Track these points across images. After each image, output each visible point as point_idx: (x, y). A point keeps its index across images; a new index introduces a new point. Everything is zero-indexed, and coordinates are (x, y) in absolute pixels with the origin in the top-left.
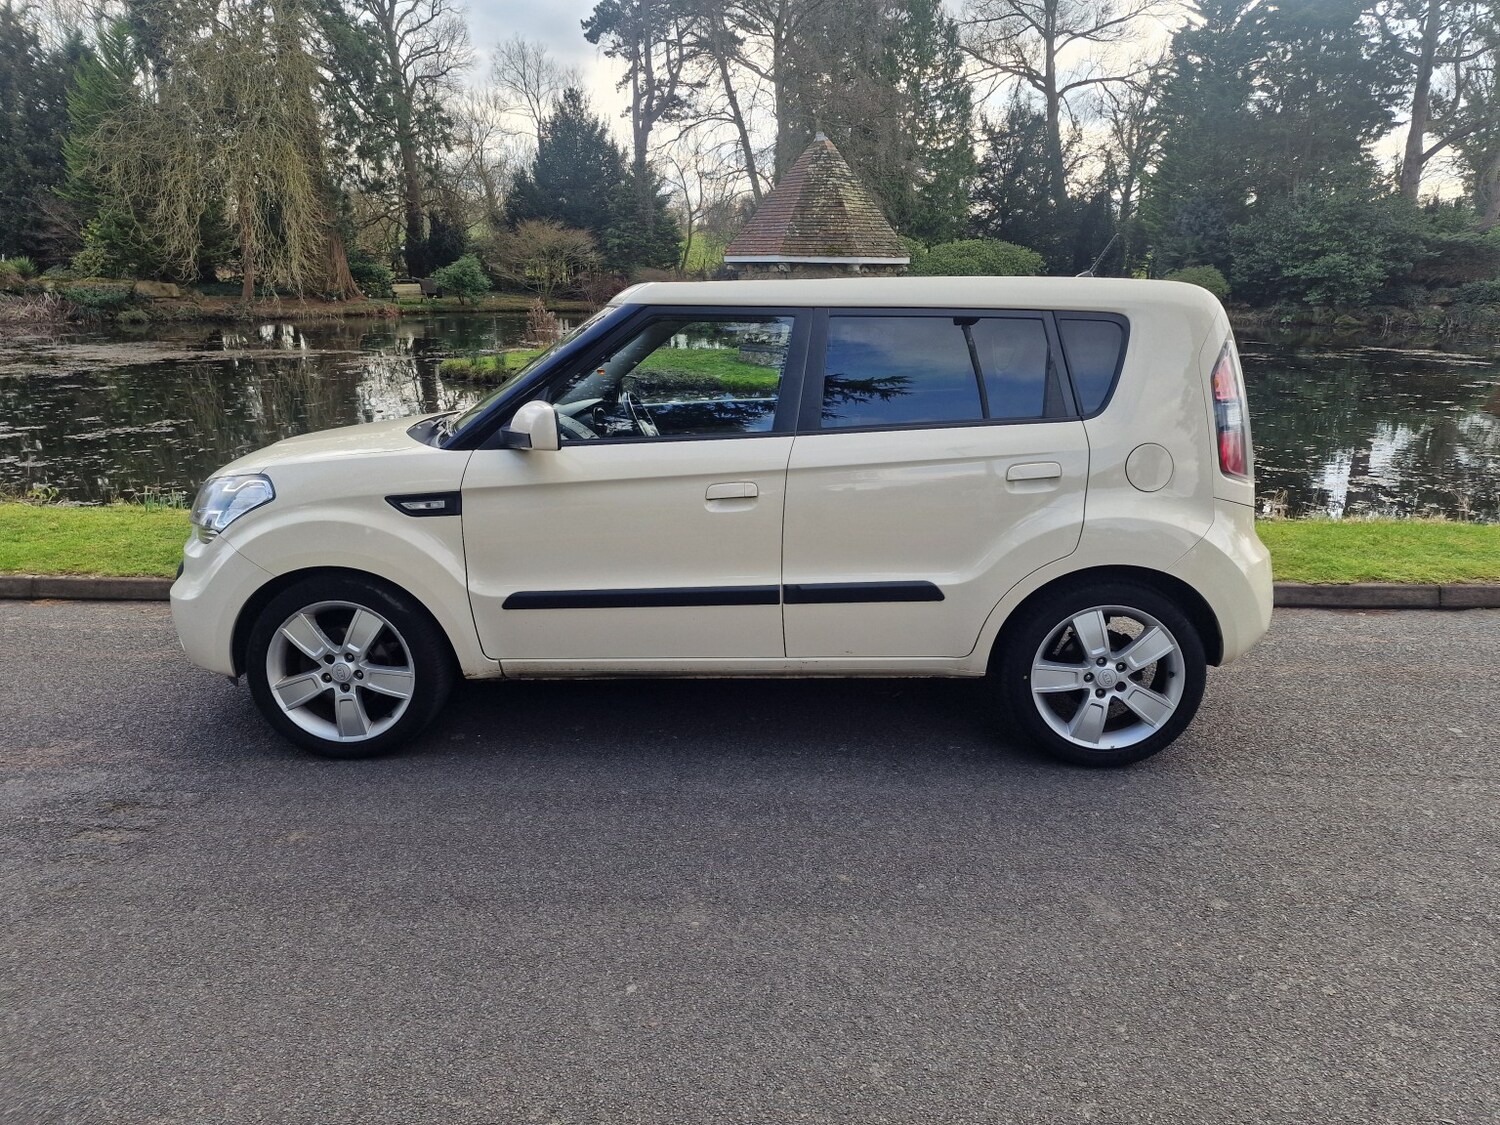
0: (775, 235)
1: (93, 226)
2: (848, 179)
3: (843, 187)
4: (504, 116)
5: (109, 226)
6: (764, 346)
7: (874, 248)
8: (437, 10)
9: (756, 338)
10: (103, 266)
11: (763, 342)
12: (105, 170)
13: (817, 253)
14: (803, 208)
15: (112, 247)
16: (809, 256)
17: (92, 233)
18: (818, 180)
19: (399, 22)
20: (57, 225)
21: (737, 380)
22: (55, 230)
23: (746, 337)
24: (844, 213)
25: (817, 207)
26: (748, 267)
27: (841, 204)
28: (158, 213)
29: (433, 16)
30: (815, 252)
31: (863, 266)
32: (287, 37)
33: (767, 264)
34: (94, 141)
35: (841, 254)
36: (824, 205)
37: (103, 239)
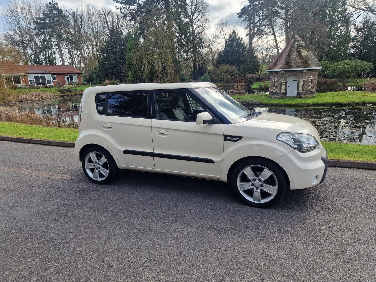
0: (281, 64)
1: (130, 72)
2: (304, 47)
3: (302, 49)
4: (217, 39)
5: (133, 72)
6: (276, 93)
7: (311, 65)
8: (202, 16)
9: (274, 91)
10: (132, 81)
11: (276, 92)
12: (133, 60)
13: (293, 67)
14: (290, 56)
15: (133, 77)
16: (290, 68)
17: (130, 74)
18: (294, 48)
19: (194, 20)
20: (124, 73)
21: (267, 102)
22: (123, 74)
23: (272, 91)
24: (302, 56)
25: (293, 55)
26: (273, 73)
27: (301, 54)
28: (142, 69)
29: (202, 18)
30: (292, 67)
31: (306, 70)
32: (169, 27)
33: (278, 72)
34: (131, 54)
35: (300, 67)
36: (296, 54)
37: (132, 75)
